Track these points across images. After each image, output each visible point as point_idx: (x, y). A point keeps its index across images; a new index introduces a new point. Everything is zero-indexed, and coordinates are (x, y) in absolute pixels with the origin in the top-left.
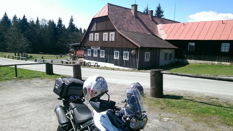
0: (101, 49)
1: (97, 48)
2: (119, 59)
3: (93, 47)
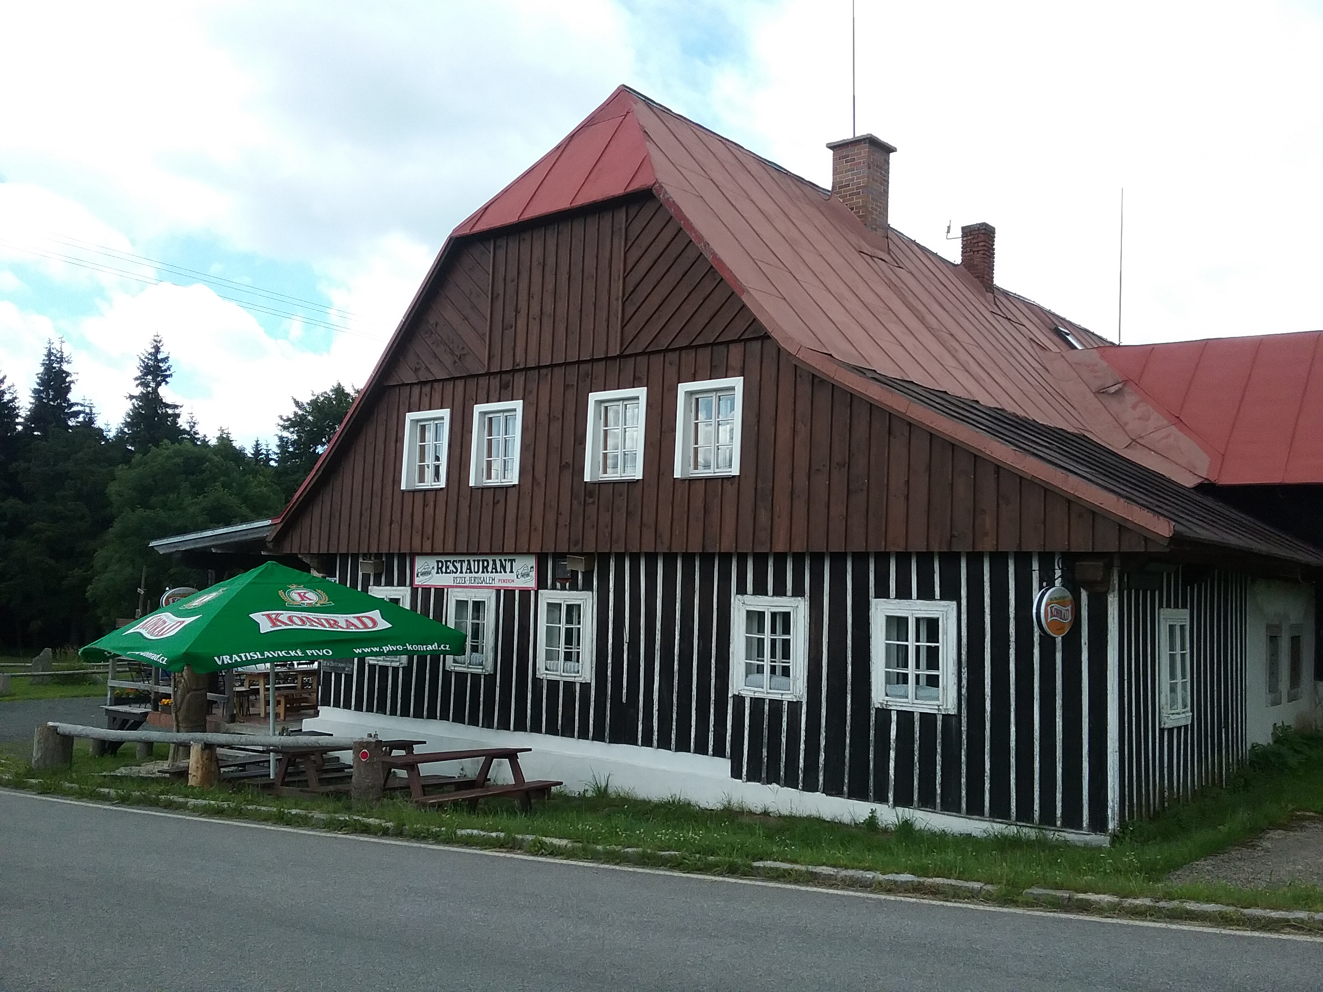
0: (542, 584)
1: (492, 572)
2: (804, 700)
3: (438, 562)
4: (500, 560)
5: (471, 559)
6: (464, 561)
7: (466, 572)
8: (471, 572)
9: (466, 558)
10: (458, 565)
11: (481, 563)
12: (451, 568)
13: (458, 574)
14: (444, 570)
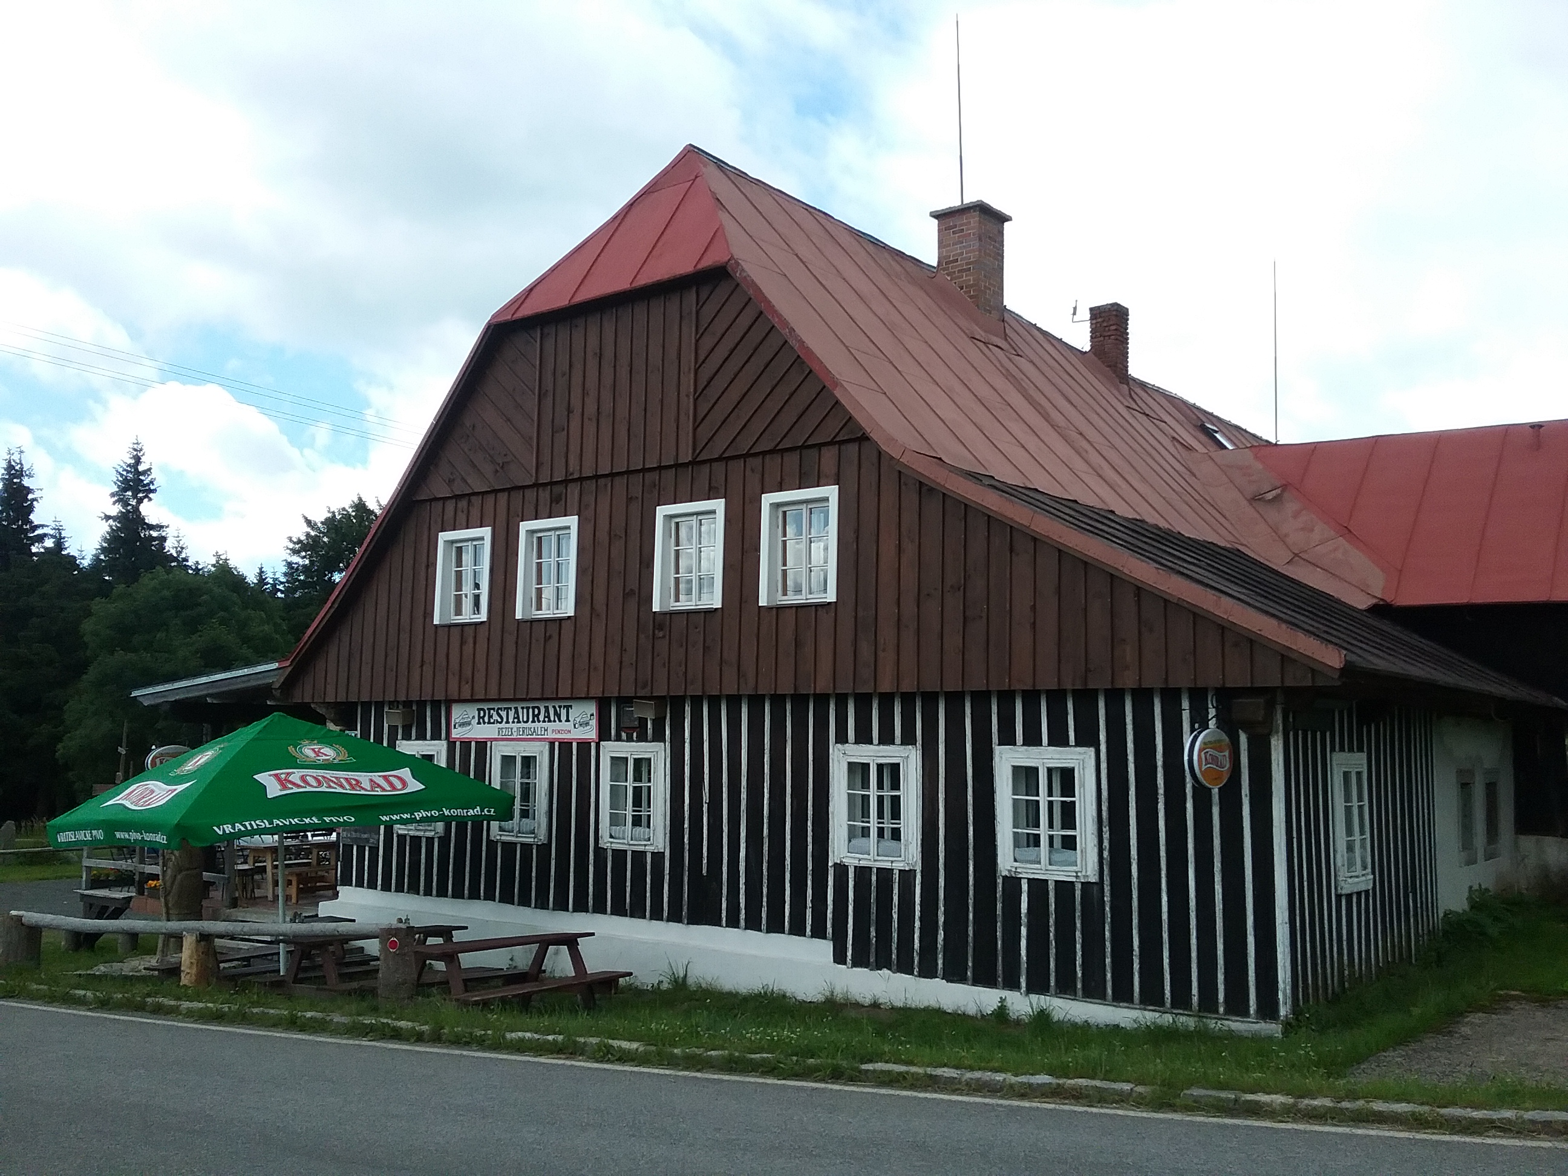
1: (544, 721)
2: (918, 868)
3: (479, 710)
4: (554, 707)
5: (519, 705)
6: (510, 708)
7: (513, 722)
8: (519, 722)
9: (512, 705)
10: (503, 714)
11: (531, 710)
12: (496, 717)
13: (503, 725)
14: (486, 719)
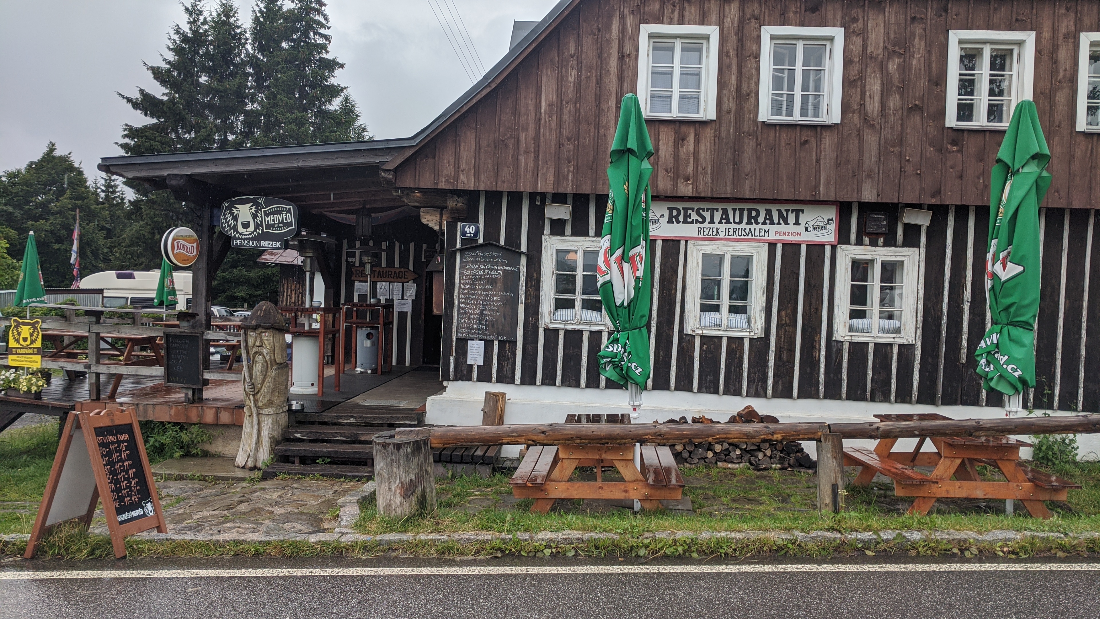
0: (843, 238)
1: (764, 223)
4: (779, 211)
5: (730, 207)
6: (717, 210)
7: (720, 223)
8: (728, 222)
9: (720, 206)
10: (707, 215)
11: (746, 213)
12: (694, 216)
13: (706, 225)
14: (681, 218)
